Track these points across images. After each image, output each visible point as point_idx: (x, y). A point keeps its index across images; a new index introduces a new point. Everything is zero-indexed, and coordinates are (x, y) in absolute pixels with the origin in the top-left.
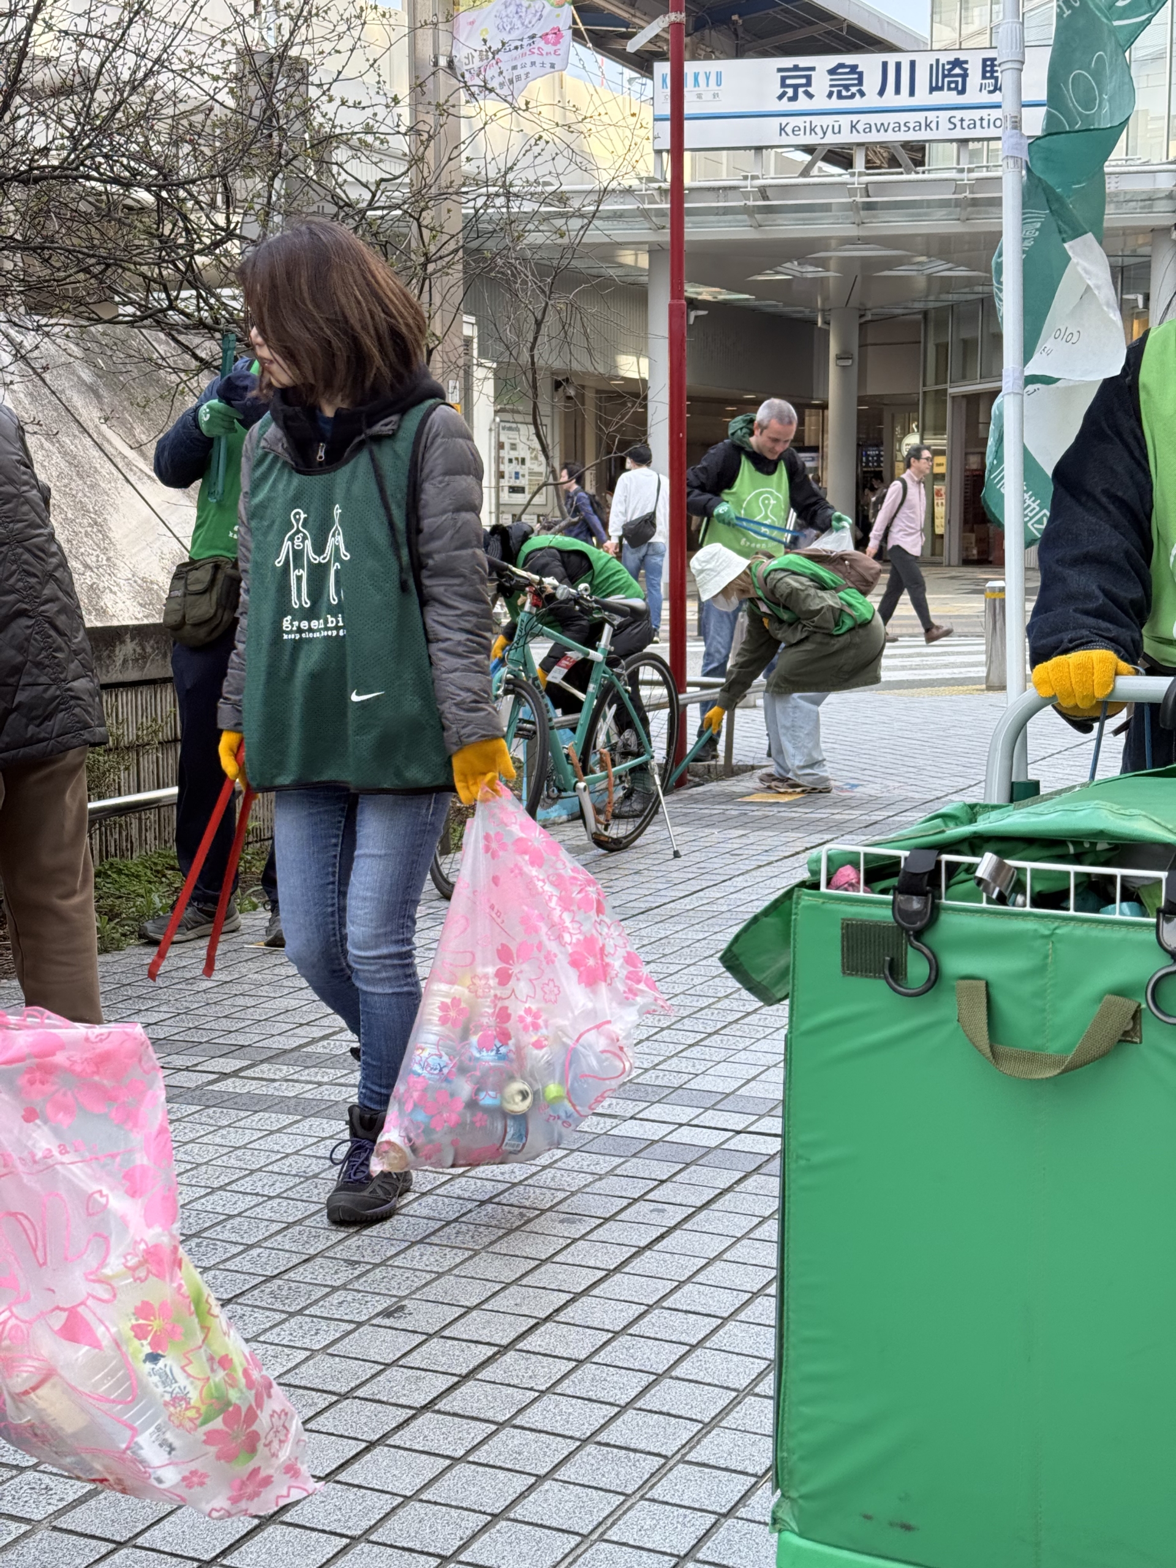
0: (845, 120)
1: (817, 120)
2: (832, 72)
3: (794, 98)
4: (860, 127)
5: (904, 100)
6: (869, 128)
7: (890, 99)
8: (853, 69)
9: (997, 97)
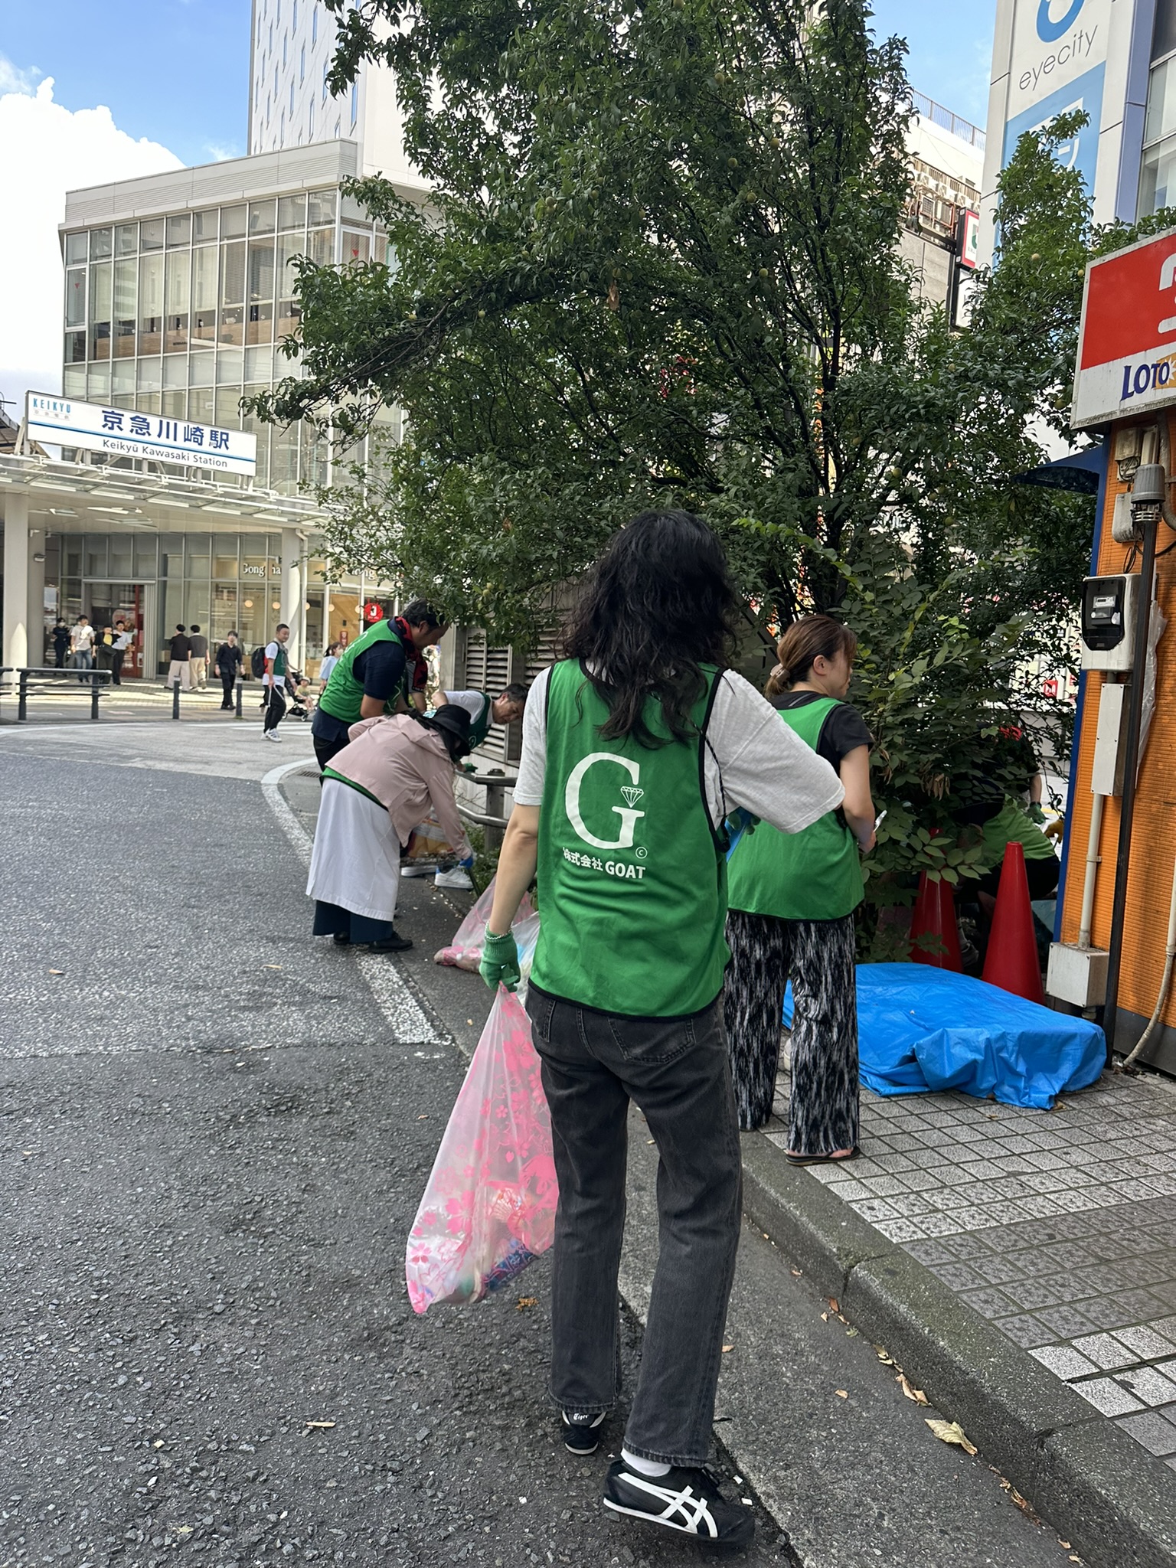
0: (140, 446)
1: (125, 442)
2: (132, 419)
3: (111, 428)
4: (148, 450)
5: (171, 442)
6: (152, 452)
7: (163, 440)
8: (145, 420)
9: (217, 451)
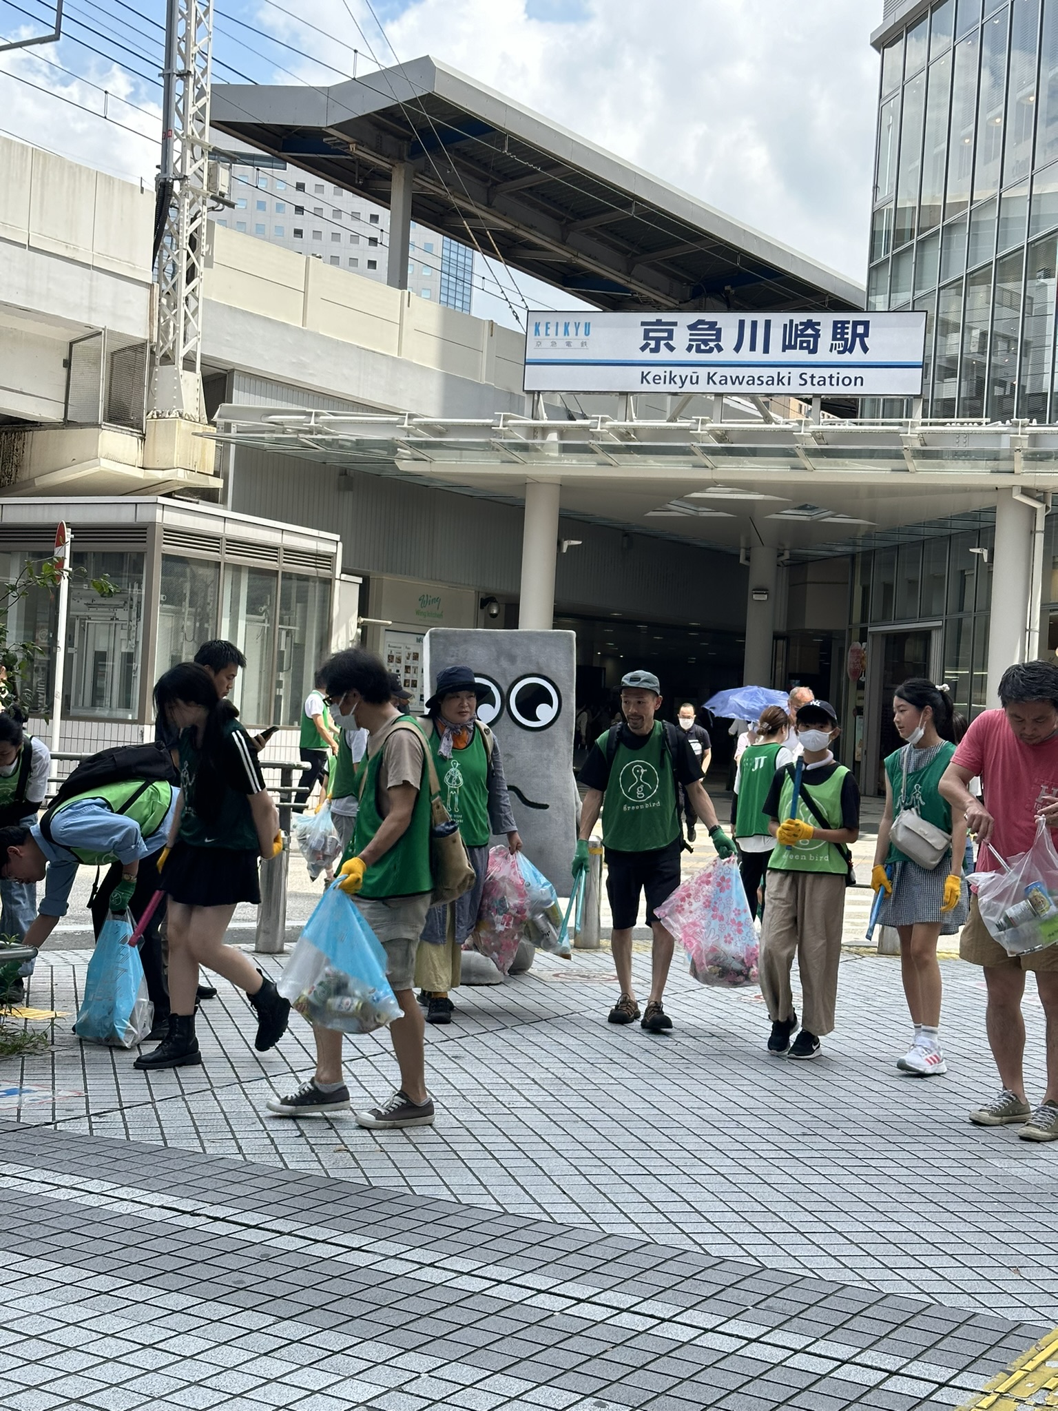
0: (703, 372)
1: (677, 371)
2: (691, 327)
3: (656, 350)
4: (717, 379)
5: (758, 356)
6: (724, 381)
7: (745, 355)
8: (712, 325)
9: (847, 358)
